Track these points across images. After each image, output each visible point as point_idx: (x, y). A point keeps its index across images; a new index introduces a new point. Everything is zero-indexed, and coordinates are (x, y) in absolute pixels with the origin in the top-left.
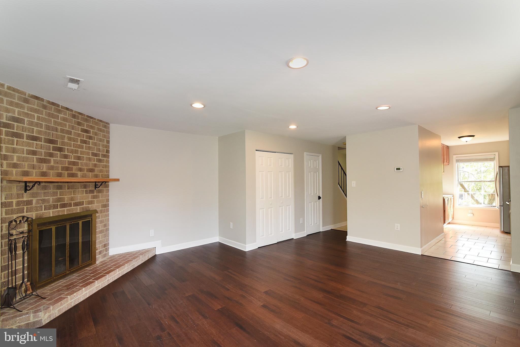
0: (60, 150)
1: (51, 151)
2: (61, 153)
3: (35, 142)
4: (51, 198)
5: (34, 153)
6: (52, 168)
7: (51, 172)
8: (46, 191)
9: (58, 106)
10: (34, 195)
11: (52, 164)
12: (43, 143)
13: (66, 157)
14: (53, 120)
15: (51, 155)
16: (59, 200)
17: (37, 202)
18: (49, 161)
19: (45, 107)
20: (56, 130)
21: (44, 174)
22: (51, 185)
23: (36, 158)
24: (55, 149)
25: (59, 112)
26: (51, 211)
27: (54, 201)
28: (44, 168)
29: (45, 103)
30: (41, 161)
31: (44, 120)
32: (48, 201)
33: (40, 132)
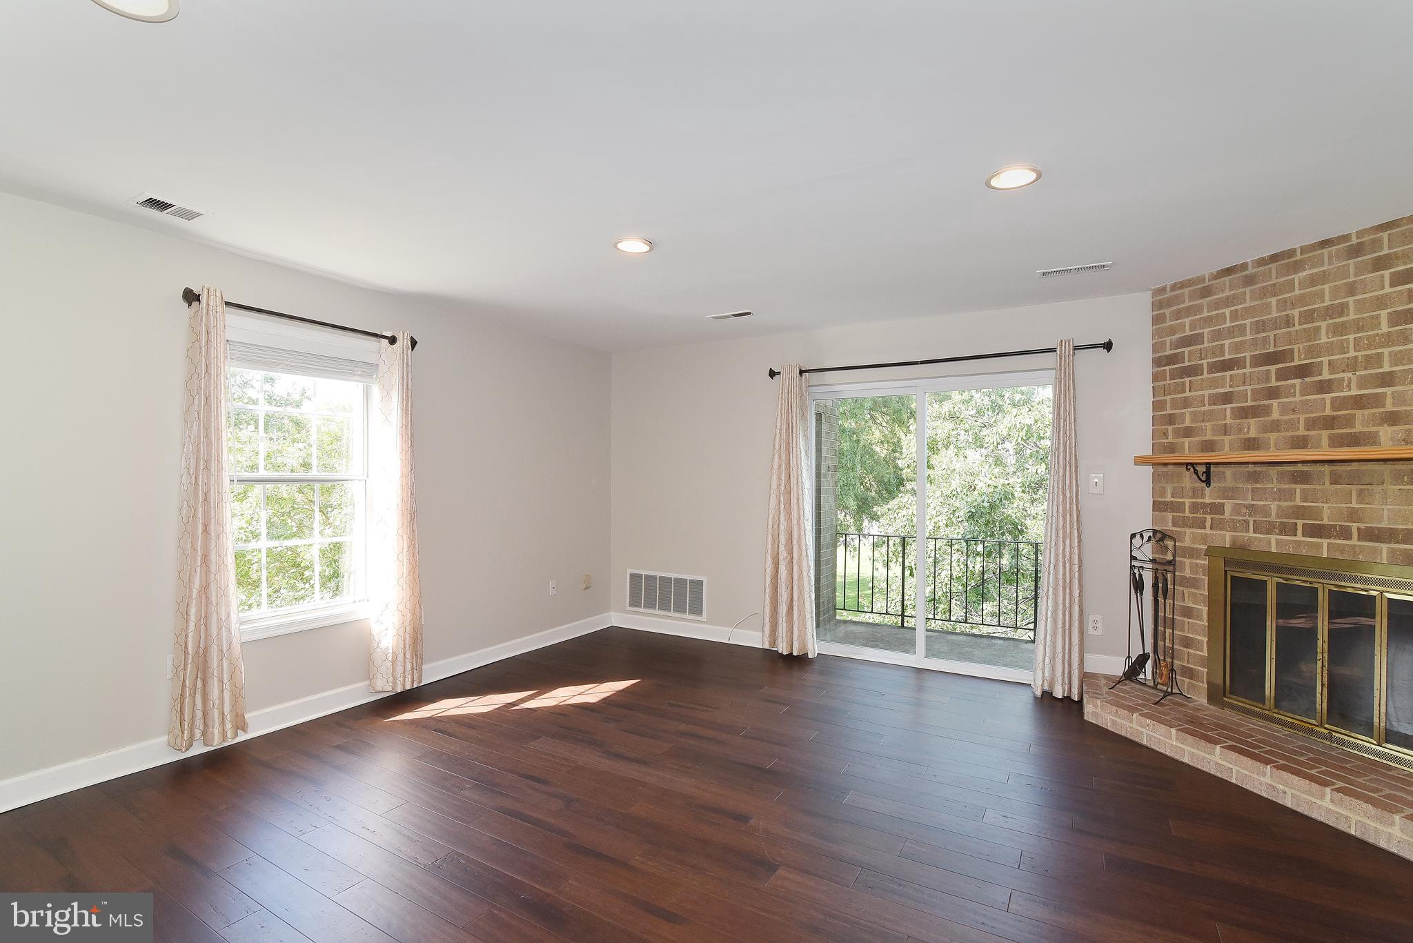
0: (1302, 372)
1: (1273, 383)
2: (1307, 380)
3: (1228, 374)
4: (1274, 506)
5: (1227, 398)
6: (1275, 426)
7: (1273, 437)
8: (1258, 486)
9: (1291, 253)
10: (1229, 493)
11: (1275, 415)
12: (1248, 370)
13: (1325, 387)
14: (1274, 301)
15: (1273, 393)
16: (1299, 512)
17: (1236, 509)
18: (1267, 411)
19: (1250, 281)
20: (1288, 322)
21: (1251, 444)
22: (1273, 471)
23: (1232, 408)
24: (1282, 375)
25: (1297, 267)
26: (1273, 538)
27: (1282, 512)
28: (1252, 428)
29: (1250, 271)
30: (1244, 413)
31: (1249, 311)
32: (1265, 511)
33: (1237, 347)
